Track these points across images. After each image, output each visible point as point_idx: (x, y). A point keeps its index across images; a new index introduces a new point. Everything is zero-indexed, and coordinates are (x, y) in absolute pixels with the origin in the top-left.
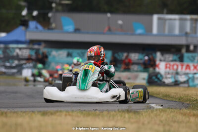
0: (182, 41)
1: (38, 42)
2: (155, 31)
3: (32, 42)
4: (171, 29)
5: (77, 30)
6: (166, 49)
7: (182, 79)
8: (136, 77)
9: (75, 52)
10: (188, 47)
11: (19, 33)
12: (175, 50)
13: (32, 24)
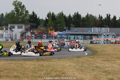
0: (98, 33)
1: (68, 34)
2: (93, 31)
3: (67, 34)
4: (96, 31)
5: (76, 31)
6: (95, 35)
7: (97, 42)
8: (89, 41)
9: (76, 36)
10: (99, 34)
11: (64, 32)
12: (97, 35)
13: (67, 30)
